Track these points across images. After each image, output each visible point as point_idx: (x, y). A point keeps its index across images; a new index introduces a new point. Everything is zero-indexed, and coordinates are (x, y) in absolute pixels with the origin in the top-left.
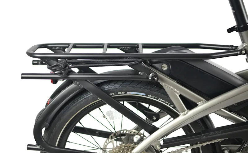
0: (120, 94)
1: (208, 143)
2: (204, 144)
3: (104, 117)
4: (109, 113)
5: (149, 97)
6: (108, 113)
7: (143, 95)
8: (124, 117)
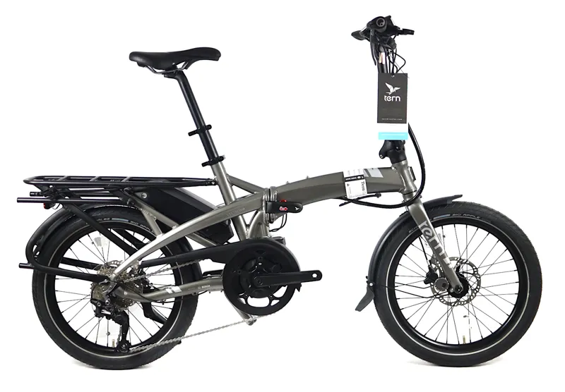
0: (107, 220)
1: (187, 264)
2: (183, 265)
3: (93, 243)
4: (98, 240)
5: (132, 223)
6: (96, 239)
7: (126, 221)
8: (111, 243)
